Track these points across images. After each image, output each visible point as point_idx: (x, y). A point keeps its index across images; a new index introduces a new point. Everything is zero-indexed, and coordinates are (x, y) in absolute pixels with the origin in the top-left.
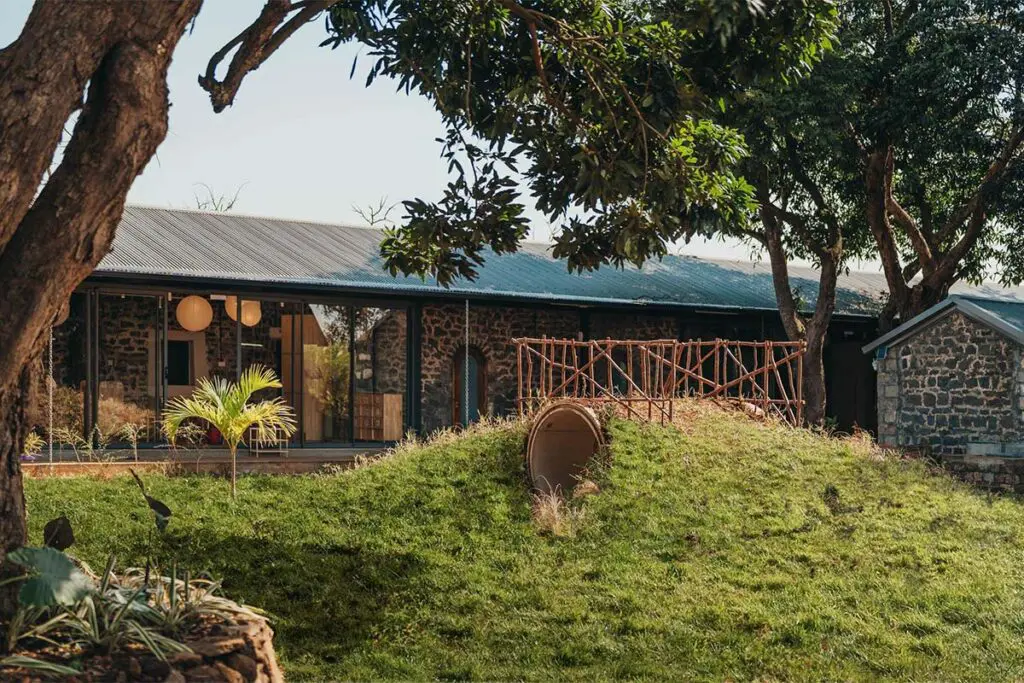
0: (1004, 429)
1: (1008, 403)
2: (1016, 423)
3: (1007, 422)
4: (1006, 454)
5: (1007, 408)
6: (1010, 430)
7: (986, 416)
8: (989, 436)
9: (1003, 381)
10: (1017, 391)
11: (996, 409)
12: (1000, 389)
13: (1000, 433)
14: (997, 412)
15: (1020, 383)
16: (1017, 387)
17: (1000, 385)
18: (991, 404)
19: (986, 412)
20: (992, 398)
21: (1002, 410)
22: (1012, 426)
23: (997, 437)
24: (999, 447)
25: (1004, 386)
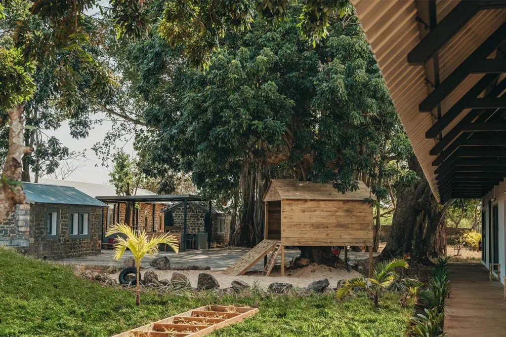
0: (11, 234)
1: (13, 223)
2: (17, 231)
3: (13, 231)
4: (13, 245)
5: (13, 225)
6: (14, 235)
7: (3, 229)
8: (4, 238)
9: (11, 214)
10: (17, 218)
11: (8, 226)
12: (10, 217)
13: (9, 236)
14: (8, 227)
15: (19, 215)
16: (18, 216)
17: (10, 216)
18: (5, 224)
19: (3, 227)
20: (6, 222)
21: (11, 226)
22: (15, 233)
23: (8, 238)
24: (9, 241)
25: (12, 216)
